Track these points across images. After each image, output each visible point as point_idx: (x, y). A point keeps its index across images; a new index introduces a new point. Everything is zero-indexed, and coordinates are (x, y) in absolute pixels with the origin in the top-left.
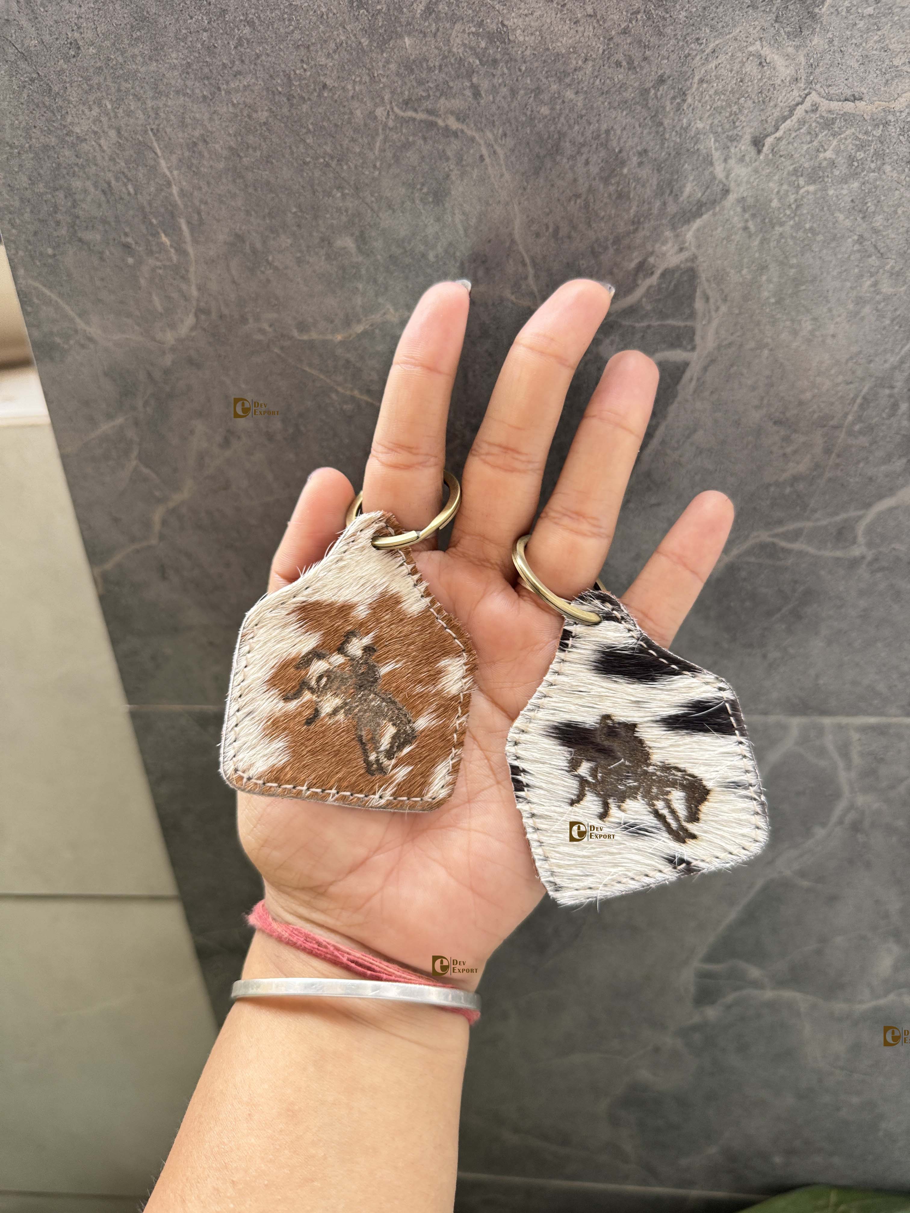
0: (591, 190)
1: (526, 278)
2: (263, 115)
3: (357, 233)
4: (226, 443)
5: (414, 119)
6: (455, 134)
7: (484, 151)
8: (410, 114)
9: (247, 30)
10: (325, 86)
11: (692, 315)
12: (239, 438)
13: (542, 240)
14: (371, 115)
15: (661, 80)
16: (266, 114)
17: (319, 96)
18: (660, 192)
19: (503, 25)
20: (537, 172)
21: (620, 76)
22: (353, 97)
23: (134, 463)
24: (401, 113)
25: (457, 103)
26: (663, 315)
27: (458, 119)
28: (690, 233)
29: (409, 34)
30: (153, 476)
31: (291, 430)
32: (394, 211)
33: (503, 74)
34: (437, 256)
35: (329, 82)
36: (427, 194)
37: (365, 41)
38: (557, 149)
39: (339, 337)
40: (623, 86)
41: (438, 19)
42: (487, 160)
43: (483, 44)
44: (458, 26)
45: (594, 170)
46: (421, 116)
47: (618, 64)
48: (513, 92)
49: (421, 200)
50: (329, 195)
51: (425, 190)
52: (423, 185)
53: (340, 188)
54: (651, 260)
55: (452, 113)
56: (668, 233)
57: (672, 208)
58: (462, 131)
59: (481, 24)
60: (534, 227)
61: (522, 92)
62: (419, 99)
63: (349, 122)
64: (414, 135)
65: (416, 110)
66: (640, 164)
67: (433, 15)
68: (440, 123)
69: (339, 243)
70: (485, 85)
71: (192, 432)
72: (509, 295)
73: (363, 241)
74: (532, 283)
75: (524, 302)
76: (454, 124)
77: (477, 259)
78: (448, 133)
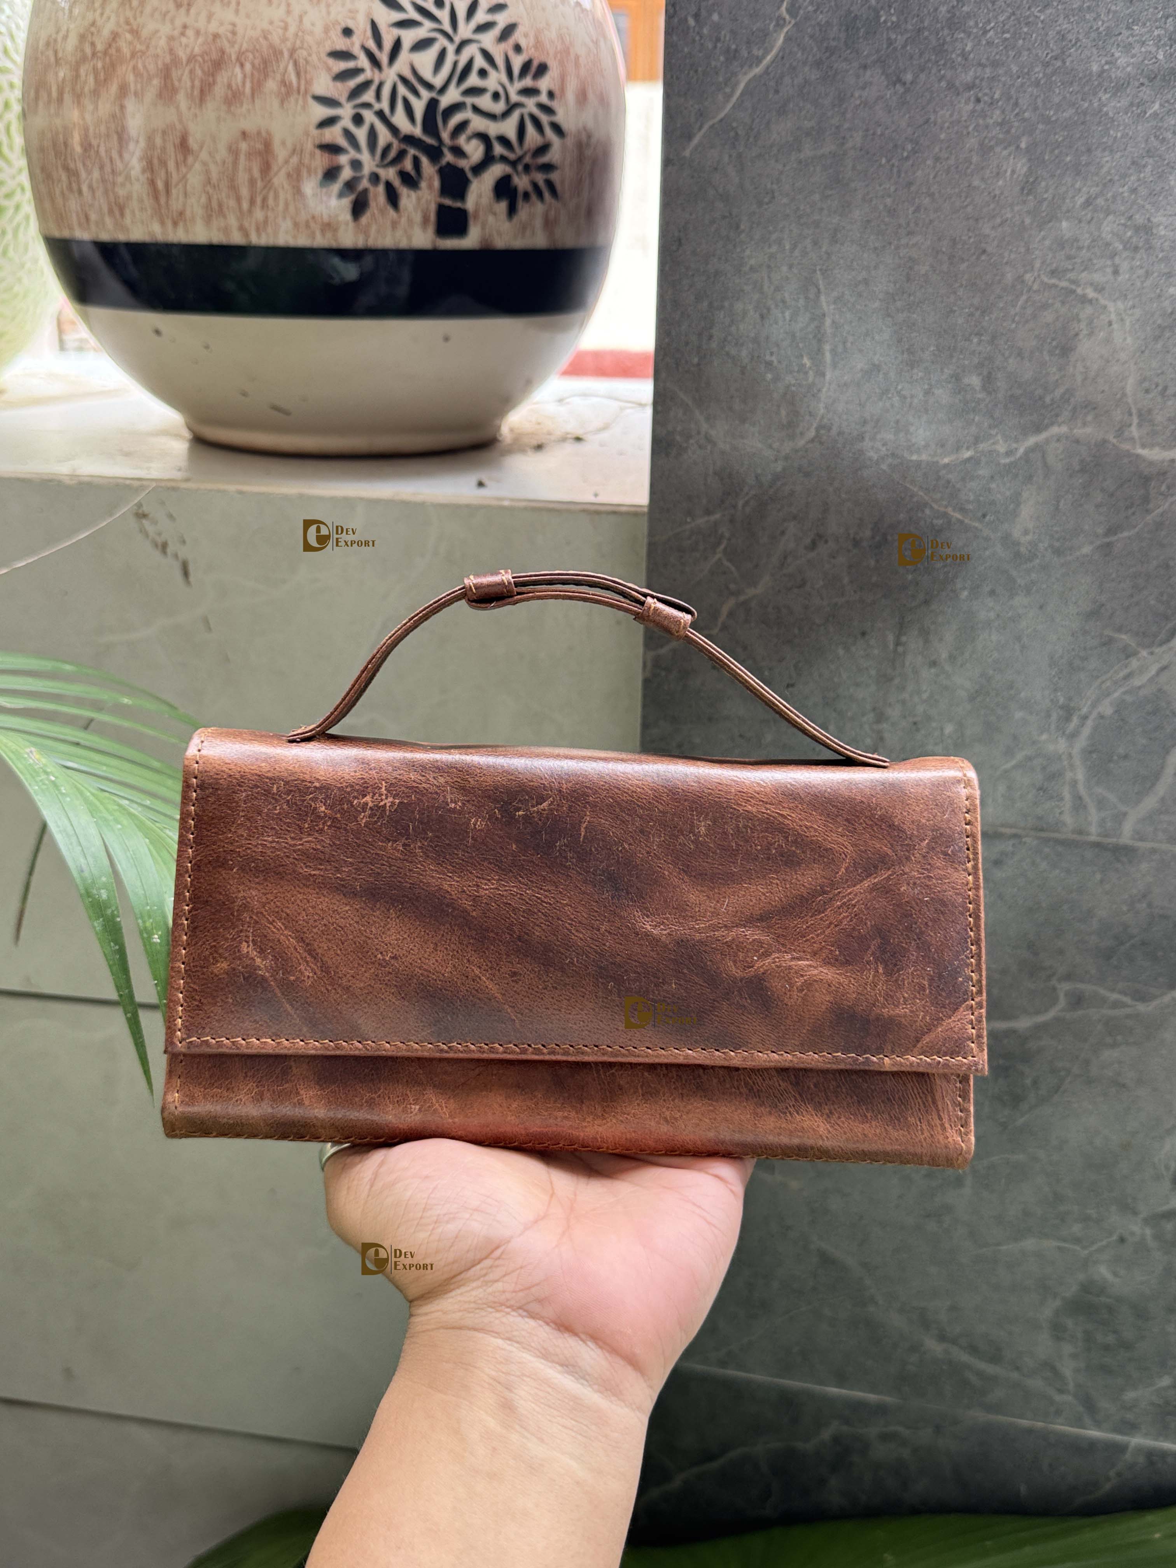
1: (1130, 425)
2: (923, 269)
3: (985, 373)
4: (813, 545)
5: (1056, 286)
6: (1090, 301)
7: (1113, 317)
8: (1054, 281)
9: (927, 201)
10: (984, 251)
12: (826, 542)
13: (1150, 396)
14: (1020, 279)
16: (927, 268)
17: (978, 258)
19: (1149, 220)
20: (1157, 339)
22: (1007, 263)
23: (718, 556)
24: (1046, 280)
25: (1097, 277)
27: (1095, 290)
29: (1067, 219)
30: (733, 569)
31: (878, 538)
32: (1022, 358)
33: (1141, 259)
34: (1052, 400)
35: (989, 249)
36: (1056, 347)
37: (1028, 221)
39: (946, 460)
41: (1095, 211)
42: (1115, 326)
43: (1129, 234)
44: (1111, 218)
46: (1064, 284)
48: (1148, 274)
49: (1049, 352)
50: (968, 339)
51: (1054, 343)
52: (1053, 340)
53: (979, 334)
55: (1092, 284)
58: (1097, 300)
59: (1130, 218)
60: (1146, 385)
61: (1156, 274)
62: (1066, 271)
63: (1000, 282)
64: (1054, 298)
65: (1060, 279)
67: (1090, 208)
68: (1079, 291)
69: (966, 381)
70: (1125, 266)
71: (783, 533)
72: (1111, 438)
73: (988, 381)
74: (1134, 431)
75: (1126, 446)
76: (1091, 293)
77: (1089, 406)
78: (1084, 300)
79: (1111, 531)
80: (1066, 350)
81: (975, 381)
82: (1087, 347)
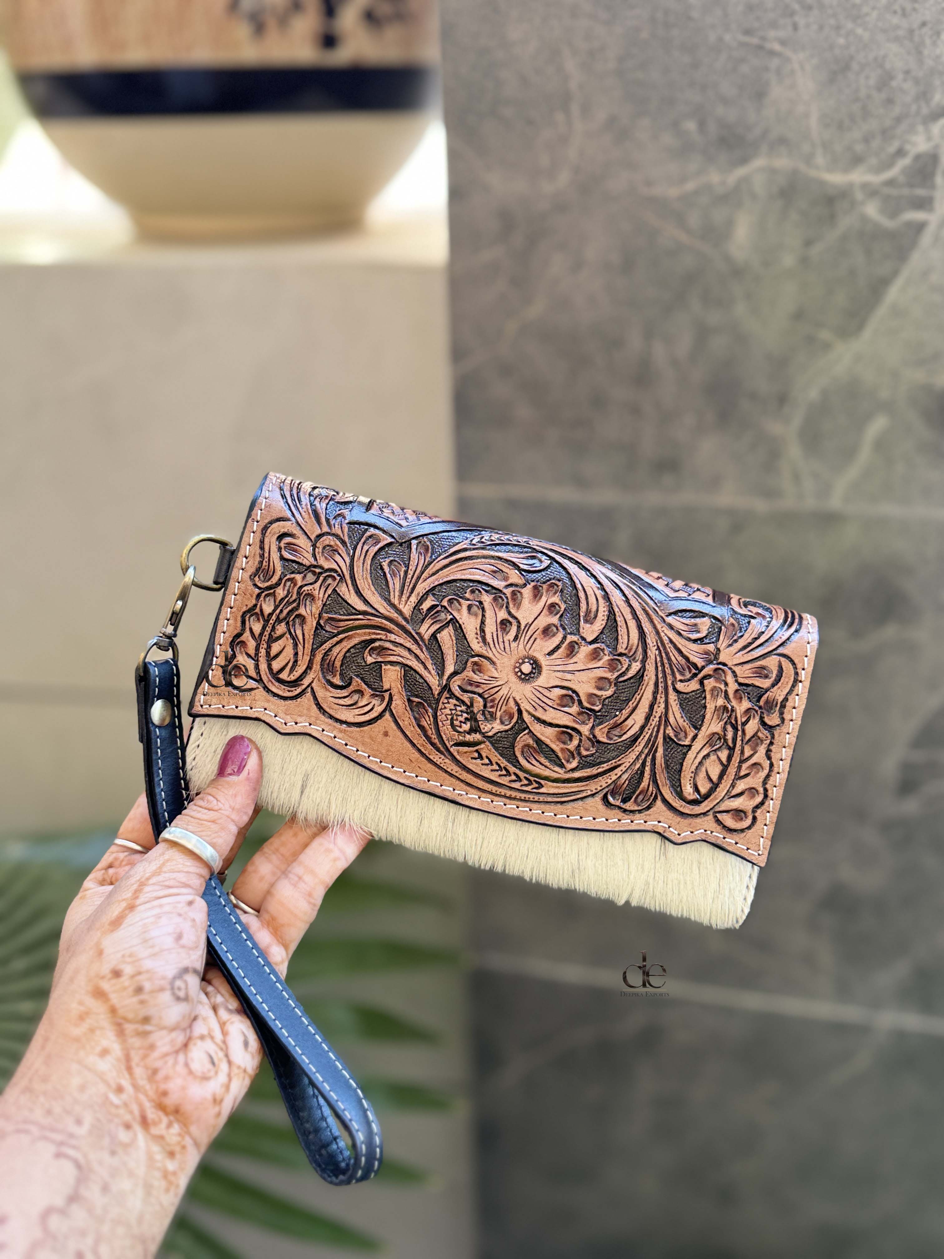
0: (869, 97)
1: (816, 155)
3: (699, 119)
5: (748, 43)
6: (777, 54)
7: (795, 65)
8: (747, 39)
10: (690, 18)
11: (933, 187)
13: (830, 130)
14: (720, 39)
15: (924, 24)
18: (917, 99)
20: (831, 82)
21: (895, 20)
22: (709, 27)
24: (741, 38)
25: (781, 34)
26: (911, 185)
27: (781, 44)
28: (936, 128)
33: (815, 16)
34: (753, 138)
35: (694, 16)
36: (753, 93)
38: (846, 68)
39: (674, 193)
40: (897, 27)
42: (798, 74)
45: (872, 82)
46: (755, 41)
47: (895, 12)
48: (821, 28)
49: (748, 98)
51: (751, 90)
54: (908, 147)
55: (777, 40)
56: (920, 128)
57: (925, 111)
58: (782, 52)
60: (826, 120)
61: (827, 28)
62: (756, 30)
63: (704, 43)
64: (749, 53)
65: (752, 37)
66: (905, 80)
68: (767, 46)
69: (685, 126)
70: (802, 23)
72: (802, 167)
73: (702, 125)
74: (820, 160)
75: (813, 173)
76: (777, 47)
77: (782, 141)
78: (772, 53)
79: (808, 243)
80: (760, 95)
81: (691, 126)
82: (777, 92)
